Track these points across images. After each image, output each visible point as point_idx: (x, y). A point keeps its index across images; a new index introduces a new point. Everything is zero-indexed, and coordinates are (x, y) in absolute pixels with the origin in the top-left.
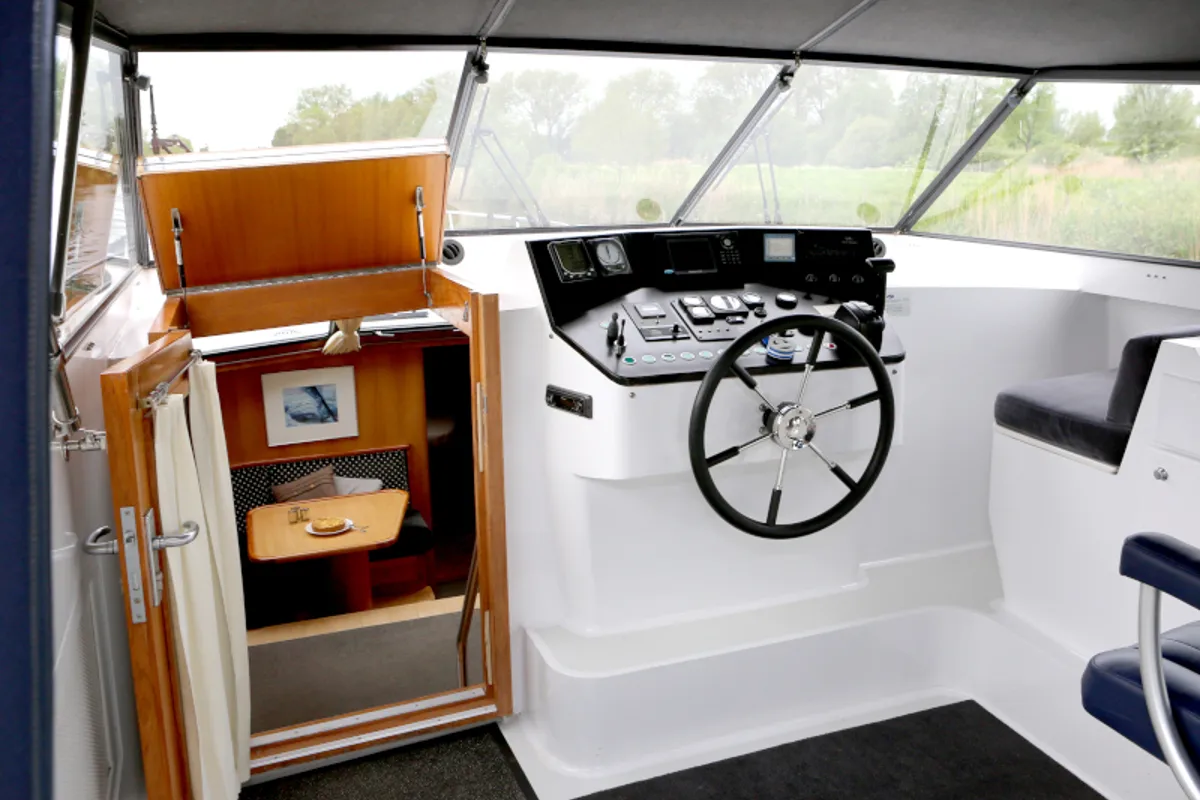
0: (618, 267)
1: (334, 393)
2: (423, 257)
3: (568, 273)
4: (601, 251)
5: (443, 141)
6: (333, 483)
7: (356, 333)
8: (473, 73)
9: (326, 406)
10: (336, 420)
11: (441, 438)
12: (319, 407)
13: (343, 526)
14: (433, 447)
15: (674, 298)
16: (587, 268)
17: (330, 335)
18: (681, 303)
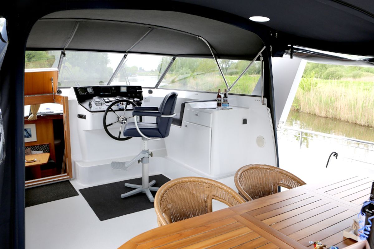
0: (91, 92)
1: (30, 130)
2: (53, 91)
3: (81, 93)
4: (88, 89)
5: (57, 68)
6: (31, 152)
7: (36, 115)
8: (63, 55)
9: (29, 134)
10: (31, 137)
11: (58, 143)
12: (27, 134)
13: (34, 160)
14: (56, 146)
15: (102, 99)
16: (85, 92)
17: (29, 115)
18: (103, 99)
